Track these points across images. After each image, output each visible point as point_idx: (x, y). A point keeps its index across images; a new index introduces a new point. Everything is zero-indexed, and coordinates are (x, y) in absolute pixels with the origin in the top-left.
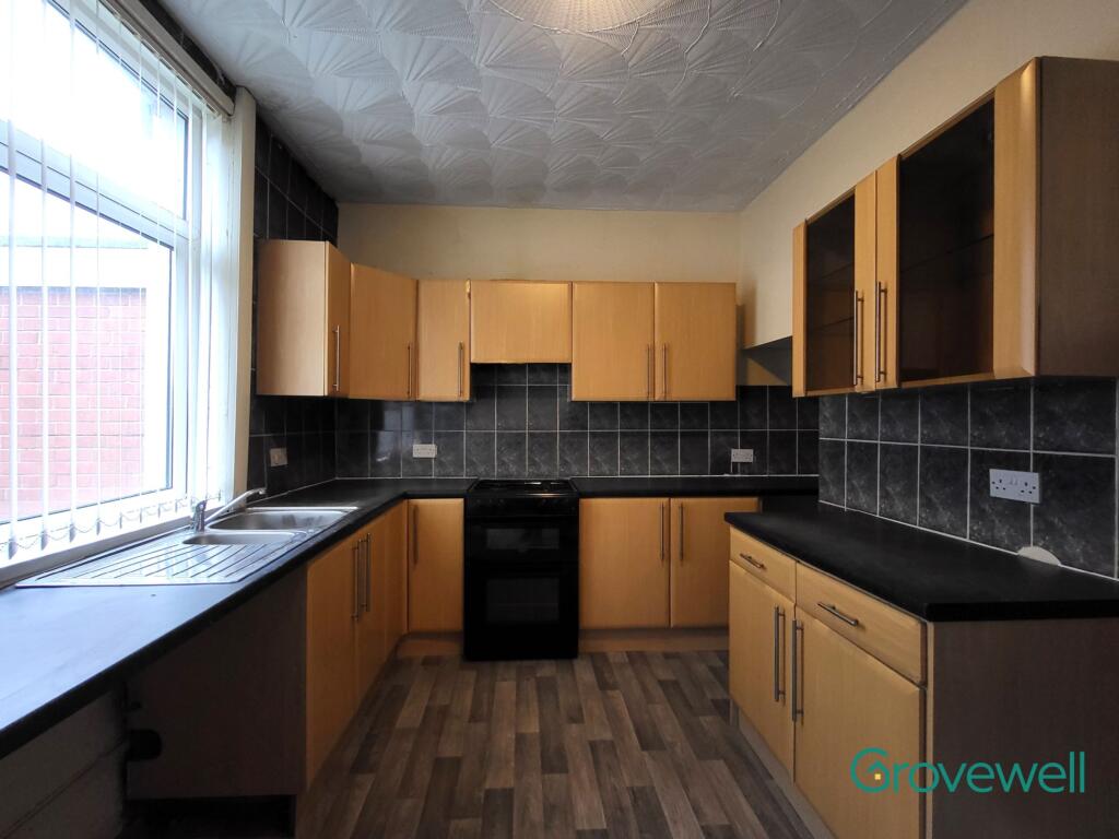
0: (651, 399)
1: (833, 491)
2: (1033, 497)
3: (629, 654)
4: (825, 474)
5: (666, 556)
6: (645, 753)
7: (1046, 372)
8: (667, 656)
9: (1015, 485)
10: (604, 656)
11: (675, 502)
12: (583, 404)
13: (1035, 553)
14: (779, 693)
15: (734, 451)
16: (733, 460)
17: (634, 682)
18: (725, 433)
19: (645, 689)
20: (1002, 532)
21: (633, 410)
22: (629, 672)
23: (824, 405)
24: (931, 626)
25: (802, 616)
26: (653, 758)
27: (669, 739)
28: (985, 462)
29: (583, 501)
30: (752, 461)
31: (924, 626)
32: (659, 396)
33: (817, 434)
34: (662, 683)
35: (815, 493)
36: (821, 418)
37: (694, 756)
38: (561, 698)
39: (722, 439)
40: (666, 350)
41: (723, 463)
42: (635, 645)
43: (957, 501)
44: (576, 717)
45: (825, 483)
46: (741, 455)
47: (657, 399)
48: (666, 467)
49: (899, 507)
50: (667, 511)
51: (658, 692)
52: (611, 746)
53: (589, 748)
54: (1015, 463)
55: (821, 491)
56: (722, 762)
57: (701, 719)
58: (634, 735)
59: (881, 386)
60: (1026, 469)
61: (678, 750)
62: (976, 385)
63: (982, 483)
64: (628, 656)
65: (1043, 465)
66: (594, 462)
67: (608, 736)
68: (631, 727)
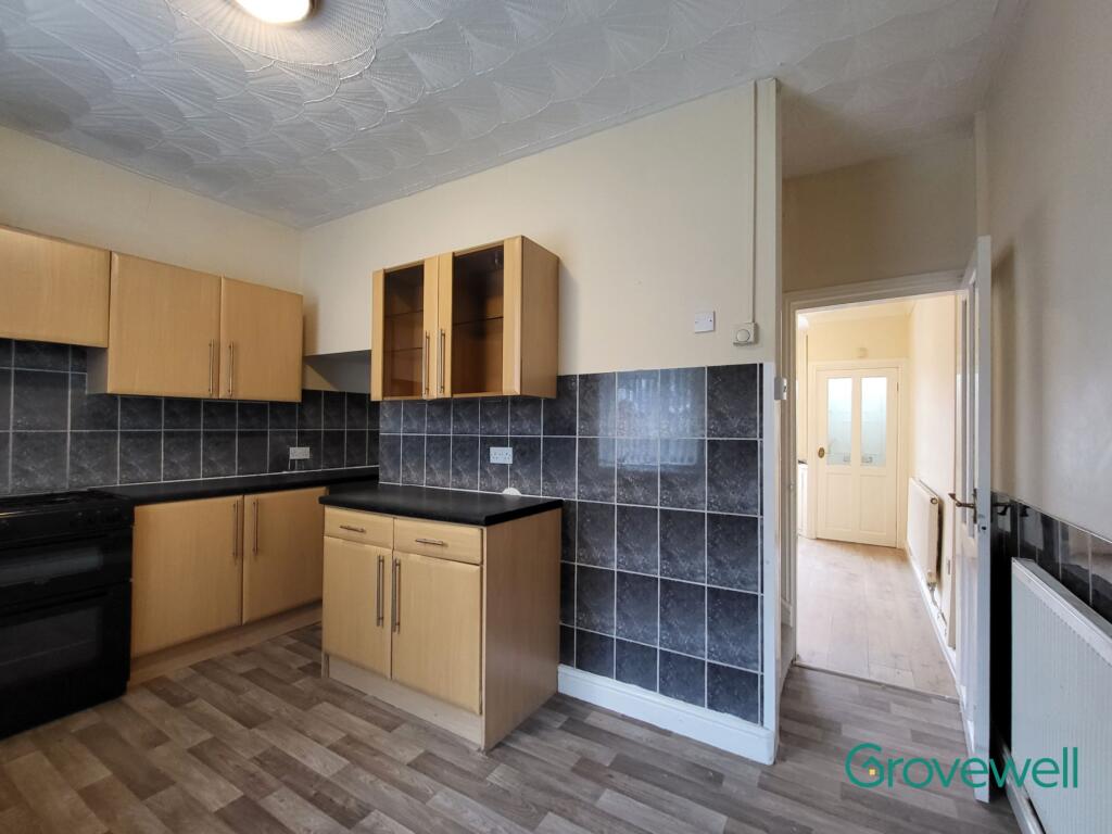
0: (214, 397)
1: (391, 474)
2: (509, 461)
3: (194, 667)
4: (385, 461)
5: (239, 553)
6: (256, 731)
7: (524, 393)
8: (238, 654)
9: (502, 455)
10: (162, 680)
11: (249, 499)
12: (113, 397)
13: (511, 492)
14: (380, 619)
15: (292, 449)
16: (291, 457)
17: (213, 686)
18: (284, 433)
19: (228, 687)
20: (496, 482)
21: (183, 408)
22: (203, 681)
23: (384, 408)
24: (485, 529)
25: (399, 555)
26: (265, 729)
27: (273, 710)
28: (489, 442)
29: (138, 509)
30: (308, 457)
31: (482, 530)
32: (223, 394)
33: (378, 432)
34: (246, 675)
35: (376, 477)
36: (381, 418)
37: (300, 711)
38: (126, 734)
39: (282, 439)
40: (233, 348)
41: (282, 461)
42: (198, 657)
43: (473, 469)
44: (159, 738)
45: (384, 468)
46: (299, 453)
47: (220, 397)
48: (222, 469)
49: (439, 477)
50: (240, 508)
51: (245, 683)
52: (214, 742)
53: (189, 755)
54: (501, 443)
55: (381, 474)
56: (325, 703)
57: (296, 684)
58: (235, 723)
59: (441, 396)
60: (506, 446)
61: (284, 713)
62: (483, 398)
63: (486, 455)
64: (195, 669)
65: (515, 443)
66: (126, 467)
67: (207, 736)
68: (229, 719)
